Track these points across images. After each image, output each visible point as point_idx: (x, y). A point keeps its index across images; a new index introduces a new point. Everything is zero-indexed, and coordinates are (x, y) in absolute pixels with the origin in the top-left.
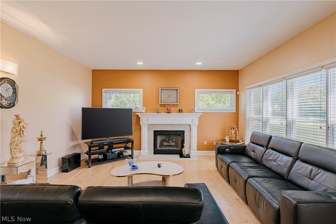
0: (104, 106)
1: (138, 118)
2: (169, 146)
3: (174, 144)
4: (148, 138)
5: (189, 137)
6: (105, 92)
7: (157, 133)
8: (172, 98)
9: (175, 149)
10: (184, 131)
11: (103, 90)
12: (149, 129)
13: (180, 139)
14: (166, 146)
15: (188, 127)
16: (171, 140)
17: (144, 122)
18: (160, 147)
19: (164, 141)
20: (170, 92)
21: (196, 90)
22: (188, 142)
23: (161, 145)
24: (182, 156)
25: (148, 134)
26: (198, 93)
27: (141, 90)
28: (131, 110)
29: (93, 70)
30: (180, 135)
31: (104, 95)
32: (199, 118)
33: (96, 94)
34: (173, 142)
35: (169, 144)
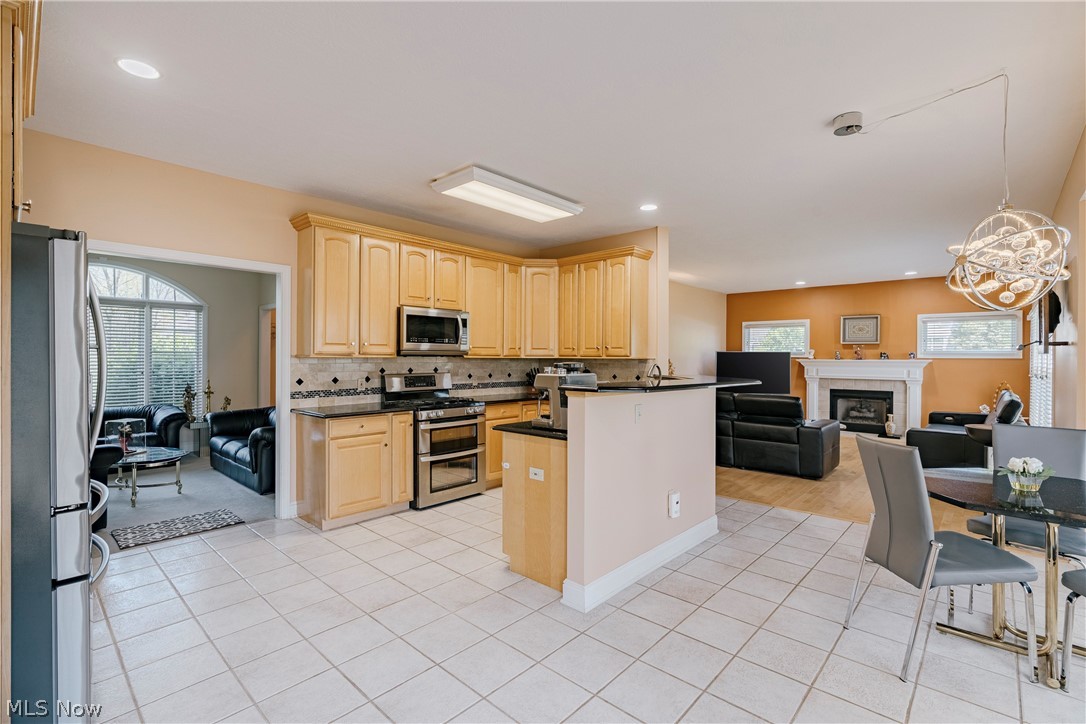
0: (746, 349)
1: (801, 368)
2: (861, 418)
3: (872, 415)
4: (820, 401)
5: (902, 404)
6: (748, 327)
7: (835, 395)
8: (868, 332)
9: (874, 423)
10: (892, 393)
11: (744, 324)
12: (821, 387)
13: (885, 405)
14: (856, 417)
15: (900, 387)
16: (866, 408)
17: (811, 373)
18: (843, 419)
19: (853, 409)
20: (861, 323)
21: (919, 316)
22: (902, 412)
23: (847, 415)
24: (883, 434)
25: (820, 395)
26: (924, 322)
27: (807, 322)
28: (789, 353)
29: (728, 295)
30: (885, 400)
31: (745, 331)
32: (925, 368)
33: (733, 331)
34: (869, 411)
35: (861, 415)
